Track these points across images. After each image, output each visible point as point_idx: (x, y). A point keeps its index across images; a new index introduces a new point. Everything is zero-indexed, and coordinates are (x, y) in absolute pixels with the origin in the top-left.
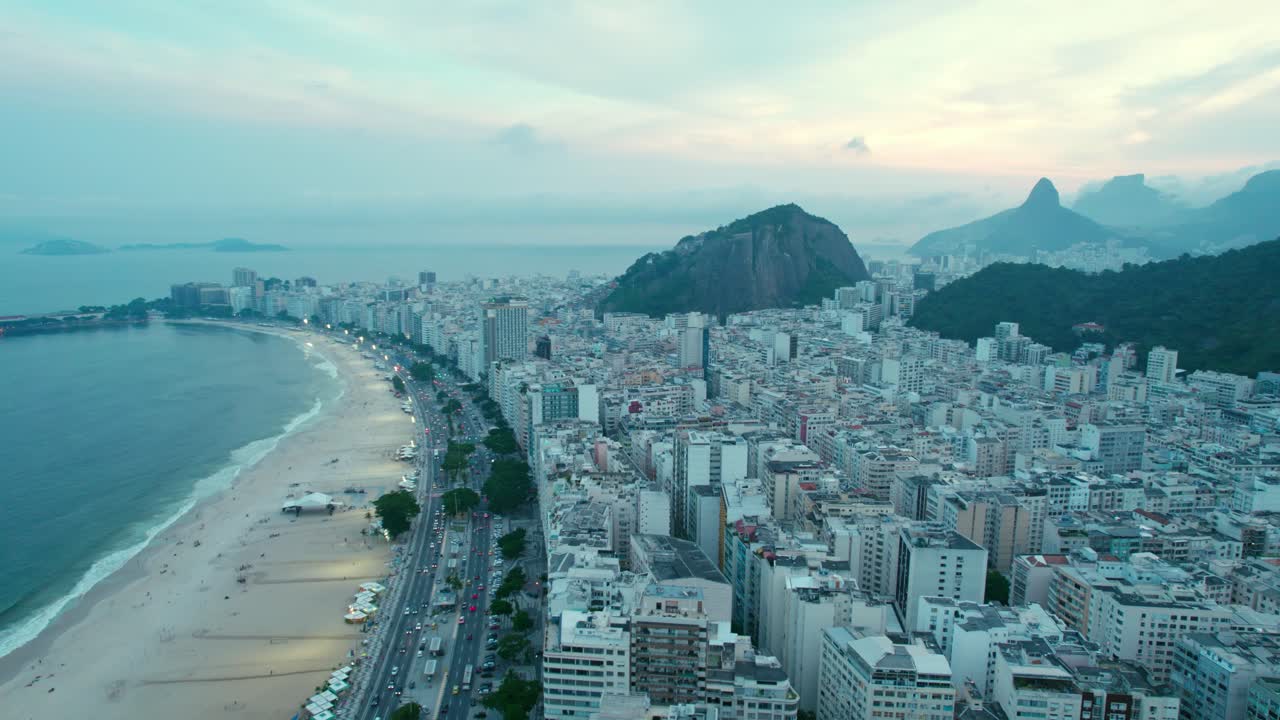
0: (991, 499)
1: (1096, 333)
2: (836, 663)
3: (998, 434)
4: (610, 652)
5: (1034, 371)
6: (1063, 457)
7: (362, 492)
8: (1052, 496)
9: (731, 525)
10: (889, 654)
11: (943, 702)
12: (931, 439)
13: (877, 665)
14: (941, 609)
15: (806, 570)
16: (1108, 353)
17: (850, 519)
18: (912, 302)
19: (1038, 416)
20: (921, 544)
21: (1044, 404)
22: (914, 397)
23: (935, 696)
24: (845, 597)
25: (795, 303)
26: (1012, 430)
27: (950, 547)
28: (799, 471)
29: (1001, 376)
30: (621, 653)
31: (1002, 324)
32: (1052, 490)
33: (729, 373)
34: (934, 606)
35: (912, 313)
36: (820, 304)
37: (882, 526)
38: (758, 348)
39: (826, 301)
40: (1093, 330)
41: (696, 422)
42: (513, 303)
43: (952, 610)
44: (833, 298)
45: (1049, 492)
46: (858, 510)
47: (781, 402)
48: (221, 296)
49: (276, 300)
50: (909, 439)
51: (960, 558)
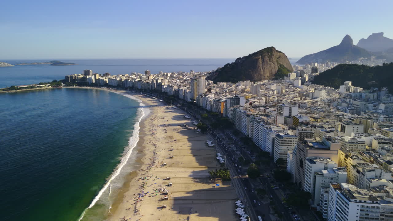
0: (360, 119)
1: (375, 84)
3: (354, 108)
4: (294, 139)
5: (358, 94)
6: (374, 112)
10: (351, 139)
13: (349, 141)
16: (380, 90)
19: (365, 104)
20: (347, 124)
22: (326, 100)
23: (362, 146)
26: (358, 107)
27: (355, 125)
30: (296, 139)
31: (346, 82)
32: (374, 118)
34: (356, 134)
35: (313, 80)
36: (283, 78)
39: (285, 77)
42: (202, 78)
43: (360, 135)
45: (373, 119)
51: (357, 127)
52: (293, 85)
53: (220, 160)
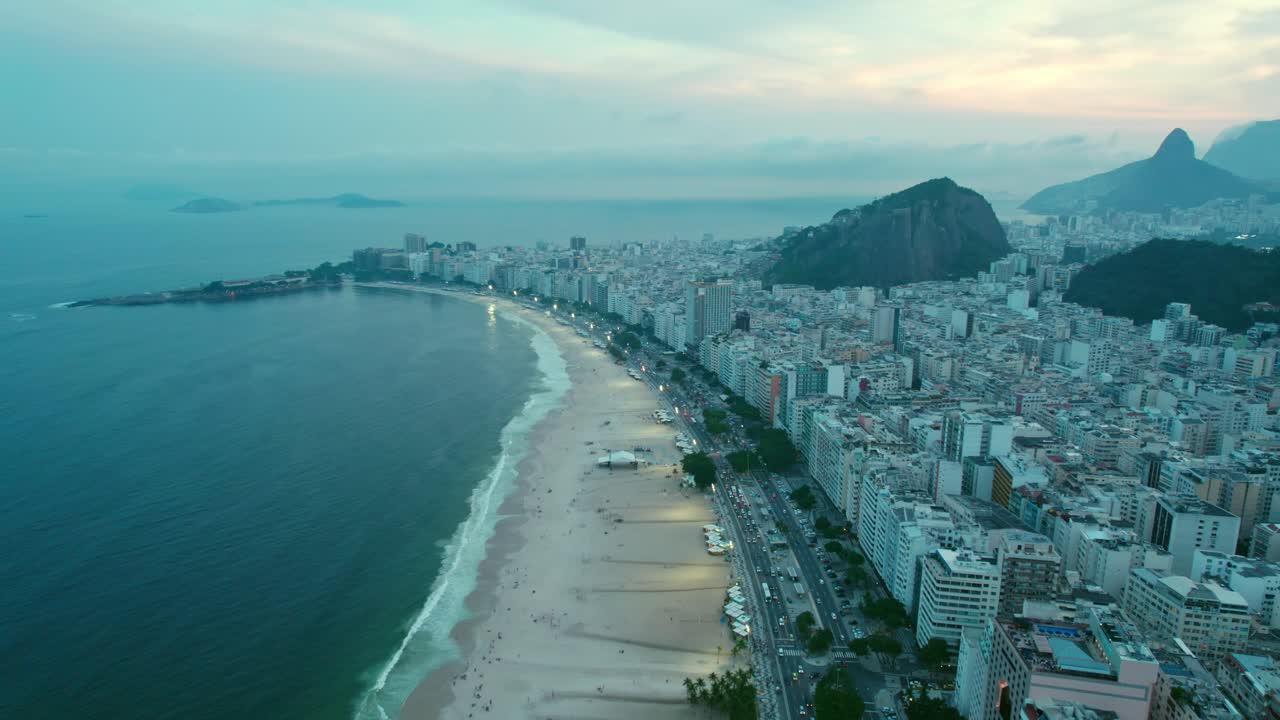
0: (1223, 476)
1: (1270, 313)
2: (1145, 594)
3: (1201, 416)
4: (987, 578)
5: (1213, 352)
6: (1271, 439)
7: (649, 451)
8: (1271, 475)
9: (1015, 490)
10: (1193, 589)
11: (1240, 625)
12: (1139, 418)
13: (1189, 594)
14: (1216, 561)
15: (1098, 526)
17: (1108, 488)
18: (1069, 276)
19: (1238, 400)
20: (1181, 510)
21: (1235, 387)
22: (1107, 377)
23: (1234, 621)
24: (1138, 547)
25: (950, 275)
26: (1216, 412)
27: (1205, 513)
28: (1044, 445)
29: (1181, 357)
30: (995, 579)
31: (1173, 304)
32: (1272, 469)
33: (929, 351)
35: (1068, 287)
36: (976, 277)
37: (1137, 494)
38: (937, 324)
39: (982, 274)
40: (1266, 310)
41: (928, 399)
42: (720, 282)
43: (1225, 562)
44: (988, 271)
45: (1269, 471)
46: (1110, 481)
47: (992, 381)
48: (401, 262)
49: (453, 266)
50: (1120, 419)
51: (1215, 523)
52: (1006, 304)
53: (735, 620)
